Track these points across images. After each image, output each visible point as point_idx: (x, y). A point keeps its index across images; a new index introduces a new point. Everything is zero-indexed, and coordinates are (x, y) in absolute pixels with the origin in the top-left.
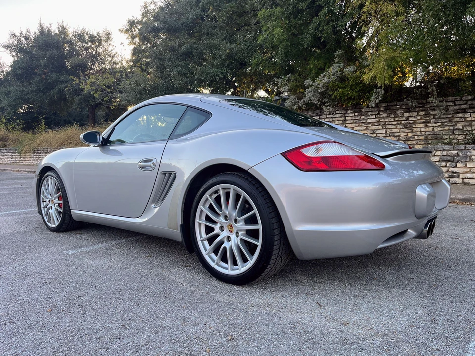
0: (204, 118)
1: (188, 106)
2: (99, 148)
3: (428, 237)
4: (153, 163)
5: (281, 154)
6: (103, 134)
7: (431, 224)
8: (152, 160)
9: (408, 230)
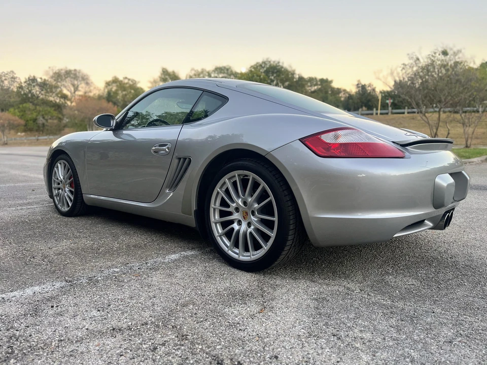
0: (220, 103)
1: (204, 91)
2: (112, 132)
3: (444, 228)
4: (168, 148)
5: (299, 140)
6: (116, 118)
7: (449, 215)
8: (167, 144)
9: (425, 221)
